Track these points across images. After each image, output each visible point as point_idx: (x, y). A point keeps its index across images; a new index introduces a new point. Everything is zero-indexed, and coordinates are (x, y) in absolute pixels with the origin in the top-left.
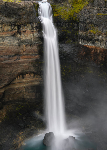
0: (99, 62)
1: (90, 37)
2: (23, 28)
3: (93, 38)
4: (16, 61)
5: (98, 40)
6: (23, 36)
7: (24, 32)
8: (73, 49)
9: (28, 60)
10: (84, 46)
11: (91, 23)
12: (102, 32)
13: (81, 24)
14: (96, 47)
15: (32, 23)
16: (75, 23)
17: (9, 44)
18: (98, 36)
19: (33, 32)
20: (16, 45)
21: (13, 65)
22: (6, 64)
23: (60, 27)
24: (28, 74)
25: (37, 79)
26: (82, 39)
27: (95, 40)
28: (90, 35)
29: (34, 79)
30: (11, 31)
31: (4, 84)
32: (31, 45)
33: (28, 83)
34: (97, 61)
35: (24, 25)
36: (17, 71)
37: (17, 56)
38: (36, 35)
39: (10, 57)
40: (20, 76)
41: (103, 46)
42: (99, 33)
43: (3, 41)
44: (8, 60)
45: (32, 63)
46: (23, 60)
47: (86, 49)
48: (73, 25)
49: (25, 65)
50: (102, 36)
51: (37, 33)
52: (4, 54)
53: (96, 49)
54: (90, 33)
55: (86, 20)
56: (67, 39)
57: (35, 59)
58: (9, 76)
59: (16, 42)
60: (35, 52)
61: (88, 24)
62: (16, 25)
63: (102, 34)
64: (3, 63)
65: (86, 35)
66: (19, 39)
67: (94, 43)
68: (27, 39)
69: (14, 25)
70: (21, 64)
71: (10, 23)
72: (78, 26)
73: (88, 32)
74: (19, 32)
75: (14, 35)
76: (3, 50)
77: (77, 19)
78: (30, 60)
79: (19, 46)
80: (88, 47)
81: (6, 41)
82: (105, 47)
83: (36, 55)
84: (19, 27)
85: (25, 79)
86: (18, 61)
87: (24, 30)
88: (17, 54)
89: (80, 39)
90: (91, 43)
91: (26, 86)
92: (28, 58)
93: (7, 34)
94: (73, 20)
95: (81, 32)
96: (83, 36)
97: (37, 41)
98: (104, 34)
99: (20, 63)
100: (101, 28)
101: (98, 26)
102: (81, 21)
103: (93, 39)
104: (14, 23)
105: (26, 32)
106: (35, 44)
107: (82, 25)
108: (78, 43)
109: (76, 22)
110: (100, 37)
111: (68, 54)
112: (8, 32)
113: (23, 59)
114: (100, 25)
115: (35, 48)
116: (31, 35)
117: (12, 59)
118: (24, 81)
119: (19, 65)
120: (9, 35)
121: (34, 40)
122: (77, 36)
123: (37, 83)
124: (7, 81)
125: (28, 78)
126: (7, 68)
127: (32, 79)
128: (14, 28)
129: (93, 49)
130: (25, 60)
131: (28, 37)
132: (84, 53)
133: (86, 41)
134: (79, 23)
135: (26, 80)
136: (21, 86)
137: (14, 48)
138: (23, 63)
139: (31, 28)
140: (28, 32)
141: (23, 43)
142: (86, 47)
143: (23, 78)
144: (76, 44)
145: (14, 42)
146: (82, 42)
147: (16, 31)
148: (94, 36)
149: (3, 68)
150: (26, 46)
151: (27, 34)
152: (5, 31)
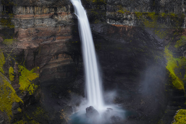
0: (128, 39)
1: (119, 16)
2: (59, 10)
3: (122, 17)
4: (53, 42)
5: (126, 19)
6: (59, 17)
7: (60, 13)
8: (102, 28)
9: (62, 40)
10: (112, 25)
11: (119, 4)
12: (131, 11)
13: (108, 5)
14: (124, 25)
15: (67, 5)
16: (102, 5)
17: (48, 26)
18: (127, 15)
19: (67, 13)
20: (54, 26)
21: (51, 46)
22: (45, 44)
23: (89, 9)
24: (61, 54)
25: (69, 58)
26: (110, 19)
27: (124, 19)
28: (118, 15)
29: (66, 59)
30: (49, 13)
31: (43, 64)
32: (65, 26)
33: (60, 63)
34: (125, 38)
35: (60, 7)
36: (54, 51)
37: (53, 37)
38: (70, 16)
39: (48, 38)
40: (54, 57)
41: (132, 24)
42: (128, 13)
43: (43, 23)
44: (46, 41)
45: (66, 43)
46: (58, 41)
47: (115, 28)
48: (100, 6)
49: (60, 45)
50: (131, 15)
51: (71, 15)
52: (43, 35)
53: (124, 28)
54: (119, 13)
55: (114, 2)
56: (95, 20)
57: (68, 40)
58: (48, 56)
59: (54, 23)
60: (68, 33)
61: (116, 5)
62: (54, 7)
63: (130, 13)
64: (42, 43)
65: (115, 15)
66: (56, 21)
67: (122, 22)
68: (63, 20)
69: (52, 7)
70: (57, 45)
71: (49, 5)
72: (105, 7)
73: (117, 12)
74: (56, 14)
75: (52, 17)
76: (43, 31)
77: (105, 1)
78: (64, 40)
79: (56, 27)
80: (116, 26)
81: (45, 23)
82: (134, 25)
83: (69, 35)
84: (56, 9)
85: (58, 59)
86: (54, 42)
87: (59, 12)
88: (54, 35)
89: (108, 19)
90: (119, 22)
91: (58, 67)
92: (62, 39)
93: (46, 16)
94: (100, 2)
95: (109, 13)
96: (111, 16)
97: (70, 22)
98: (133, 14)
99: (56, 43)
100: (130, 8)
101: (126, 6)
102: (109, 3)
103: (122, 19)
104: (52, 5)
105: (61, 13)
106: (68, 25)
107: (110, 6)
108: (107, 23)
109: (104, 4)
110: (129, 16)
111: (99, 33)
112: (47, 14)
113: (58, 39)
114: (129, 5)
115: (69, 29)
116: (66, 16)
117: (49, 40)
118: (57, 61)
119: (56, 45)
120: (47, 17)
121: (68, 21)
122: (105, 17)
123: (67, 63)
124: (46, 61)
125: (61, 58)
126: (46, 49)
127: (64, 59)
128: (52, 10)
129: (120, 27)
130: (60, 40)
131: (64, 19)
132: (113, 32)
133: (114, 21)
134: (106, 4)
135: (59, 61)
136: (54, 66)
137: (52, 29)
138: (59, 43)
139: (66, 10)
140: (63, 14)
141: (59, 24)
142: (114, 26)
143: (57, 58)
144: (105, 24)
145: (51, 23)
146: (110, 22)
147: (53, 13)
148: (123, 15)
149: (43, 48)
150: (61, 27)
151: (63, 16)
152: (44, 13)
